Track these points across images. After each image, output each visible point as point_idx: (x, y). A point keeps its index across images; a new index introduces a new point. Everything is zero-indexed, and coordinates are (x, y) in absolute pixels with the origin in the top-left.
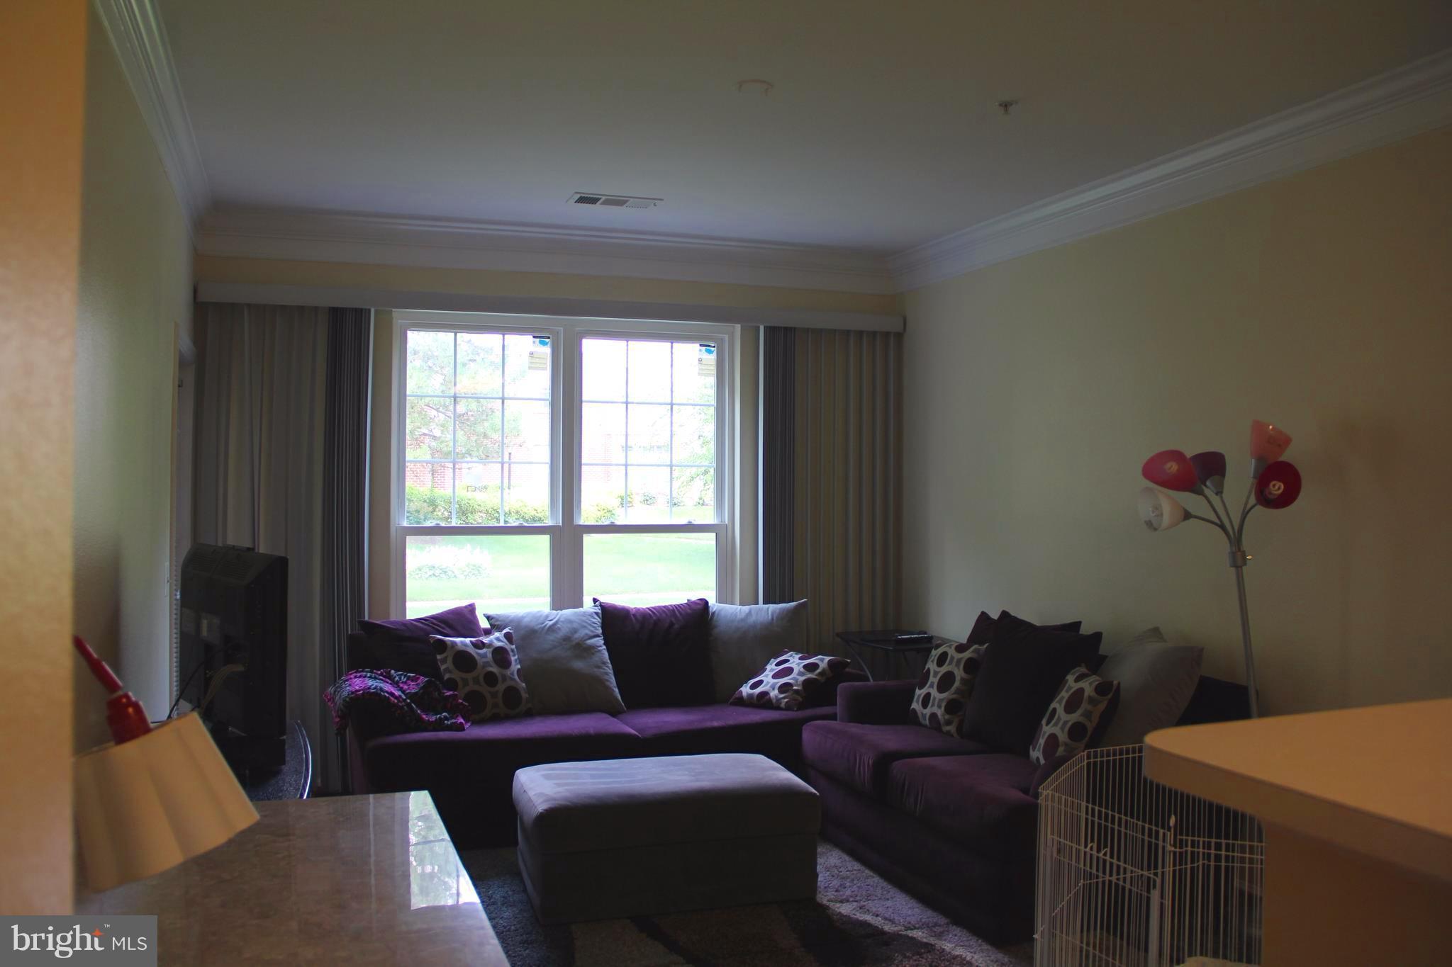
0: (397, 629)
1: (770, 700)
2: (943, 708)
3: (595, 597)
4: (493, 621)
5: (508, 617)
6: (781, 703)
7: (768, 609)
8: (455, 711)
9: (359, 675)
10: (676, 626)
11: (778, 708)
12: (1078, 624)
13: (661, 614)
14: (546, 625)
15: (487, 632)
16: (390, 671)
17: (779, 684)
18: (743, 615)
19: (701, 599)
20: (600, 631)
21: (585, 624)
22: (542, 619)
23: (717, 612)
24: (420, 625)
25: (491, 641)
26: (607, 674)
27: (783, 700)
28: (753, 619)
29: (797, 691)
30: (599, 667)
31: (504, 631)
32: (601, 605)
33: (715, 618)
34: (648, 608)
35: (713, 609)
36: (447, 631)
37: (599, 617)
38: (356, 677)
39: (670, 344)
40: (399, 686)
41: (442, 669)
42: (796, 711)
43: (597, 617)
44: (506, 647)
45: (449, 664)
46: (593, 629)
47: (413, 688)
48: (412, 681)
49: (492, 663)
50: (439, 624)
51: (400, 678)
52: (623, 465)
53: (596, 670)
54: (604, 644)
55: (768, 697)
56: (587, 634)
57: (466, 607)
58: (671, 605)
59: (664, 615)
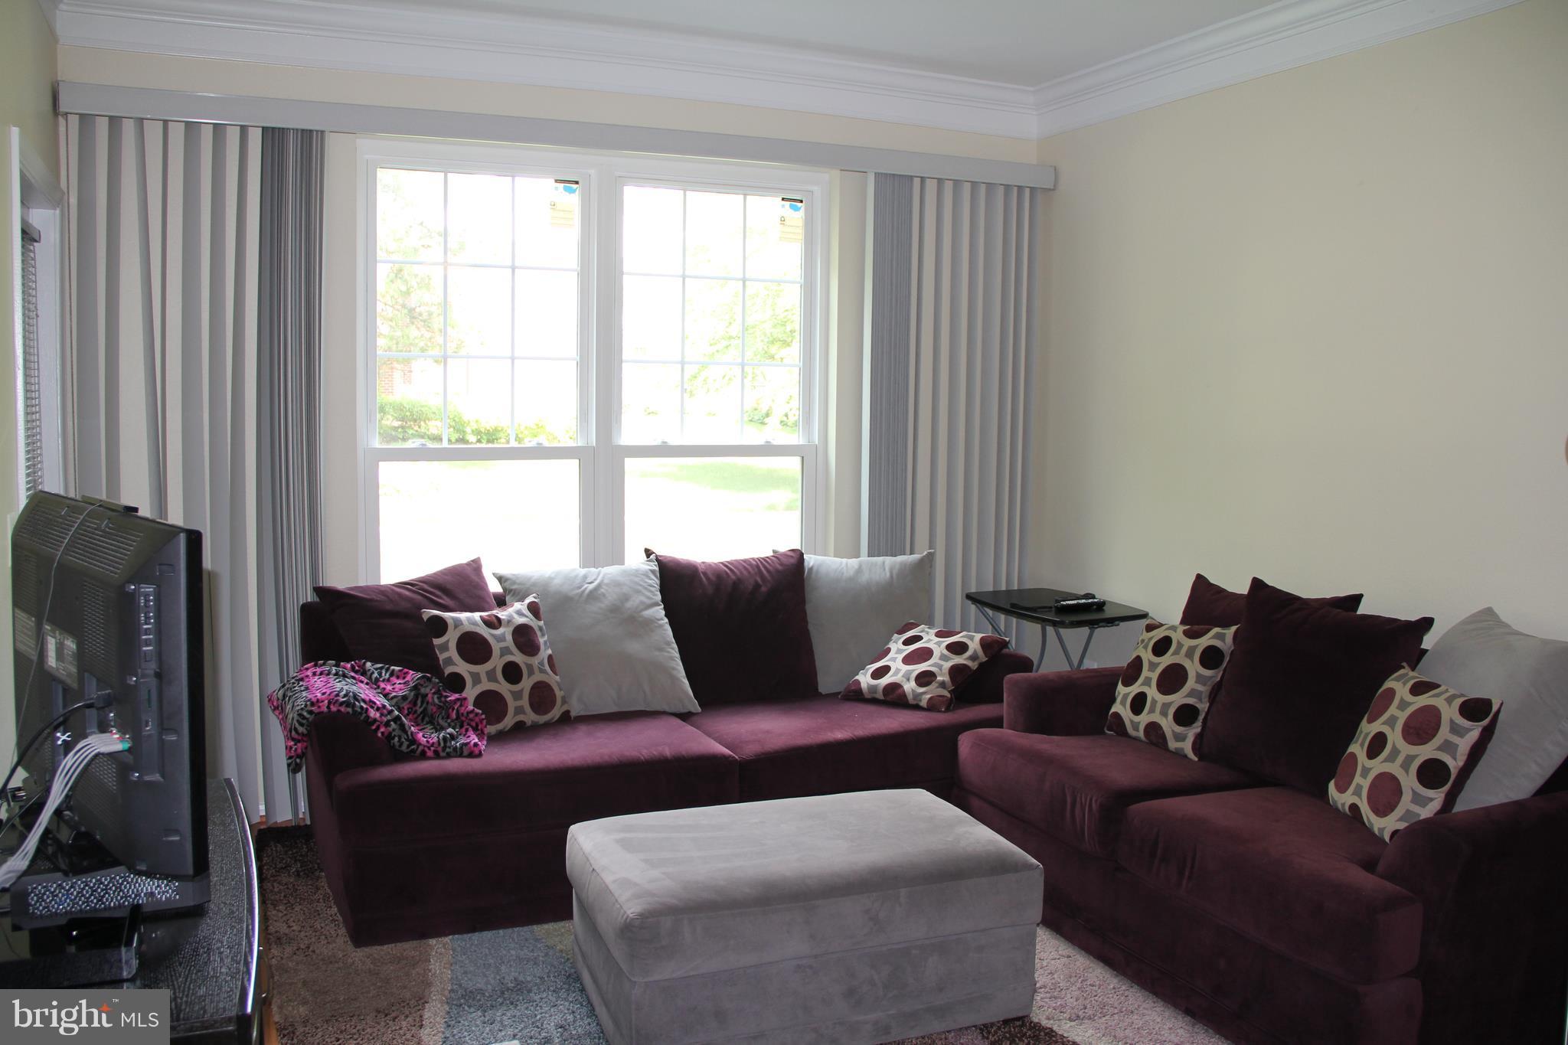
0: (371, 600)
1: (904, 695)
2: (1171, 717)
3: (647, 547)
4: (507, 585)
5: (530, 578)
6: (921, 700)
7: (884, 563)
8: (463, 722)
9: (319, 670)
10: (764, 589)
11: (917, 707)
12: (1356, 599)
13: (741, 573)
14: (584, 591)
15: (501, 601)
16: (364, 663)
17: (917, 672)
18: (851, 573)
19: (793, 550)
20: (659, 597)
21: (640, 588)
22: (577, 582)
23: (815, 569)
24: (407, 593)
25: (511, 616)
26: (672, 659)
27: (924, 696)
28: (865, 578)
29: (943, 685)
30: (661, 650)
31: (528, 600)
32: (657, 560)
33: (813, 576)
34: (722, 563)
35: (809, 564)
36: (445, 600)
37: (656, 576)
38: (314, 674)
39: (742, 197)
40: (378, 687)
41: (441, 659)
42: (944, 712)
43: (653, 577)
44: (531, 624)
45: (453, 652)
46: (649, 594)
47: (399, 688)
48: (398, 678)
49: (514, 649)
50: (432, 590)
51: (380, 674)
52: (677, 363)
53: (657, 653)
54: (666, 616)
55: (900, 691)
56: (642, 602)
57: (468, 564)
58: (753, 559)
59: (745, 572)
